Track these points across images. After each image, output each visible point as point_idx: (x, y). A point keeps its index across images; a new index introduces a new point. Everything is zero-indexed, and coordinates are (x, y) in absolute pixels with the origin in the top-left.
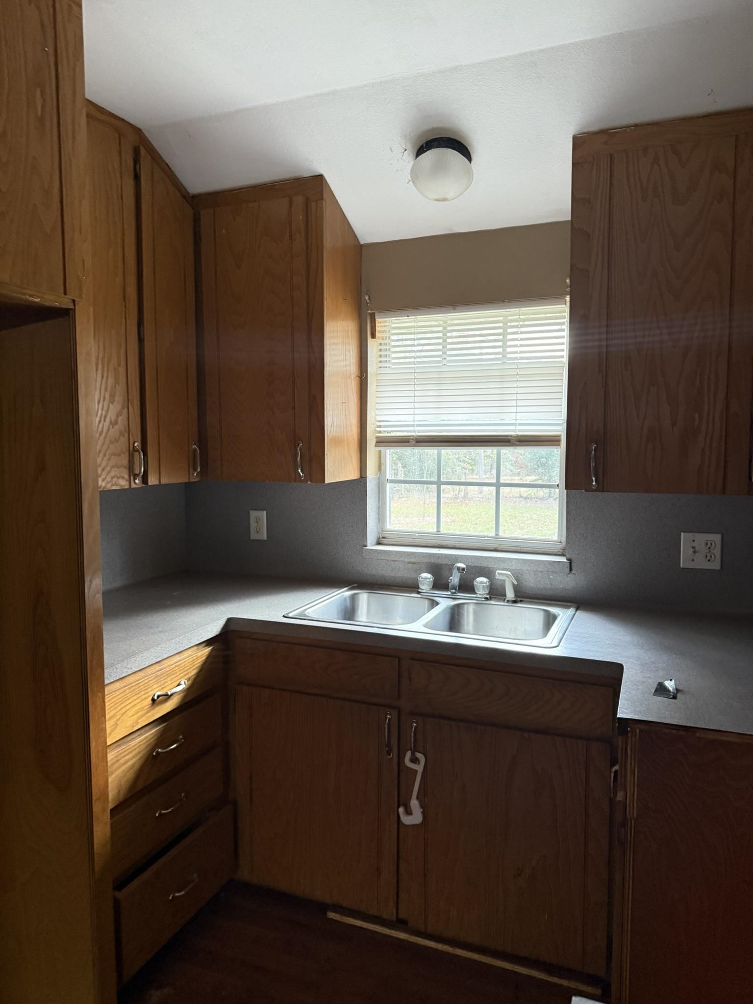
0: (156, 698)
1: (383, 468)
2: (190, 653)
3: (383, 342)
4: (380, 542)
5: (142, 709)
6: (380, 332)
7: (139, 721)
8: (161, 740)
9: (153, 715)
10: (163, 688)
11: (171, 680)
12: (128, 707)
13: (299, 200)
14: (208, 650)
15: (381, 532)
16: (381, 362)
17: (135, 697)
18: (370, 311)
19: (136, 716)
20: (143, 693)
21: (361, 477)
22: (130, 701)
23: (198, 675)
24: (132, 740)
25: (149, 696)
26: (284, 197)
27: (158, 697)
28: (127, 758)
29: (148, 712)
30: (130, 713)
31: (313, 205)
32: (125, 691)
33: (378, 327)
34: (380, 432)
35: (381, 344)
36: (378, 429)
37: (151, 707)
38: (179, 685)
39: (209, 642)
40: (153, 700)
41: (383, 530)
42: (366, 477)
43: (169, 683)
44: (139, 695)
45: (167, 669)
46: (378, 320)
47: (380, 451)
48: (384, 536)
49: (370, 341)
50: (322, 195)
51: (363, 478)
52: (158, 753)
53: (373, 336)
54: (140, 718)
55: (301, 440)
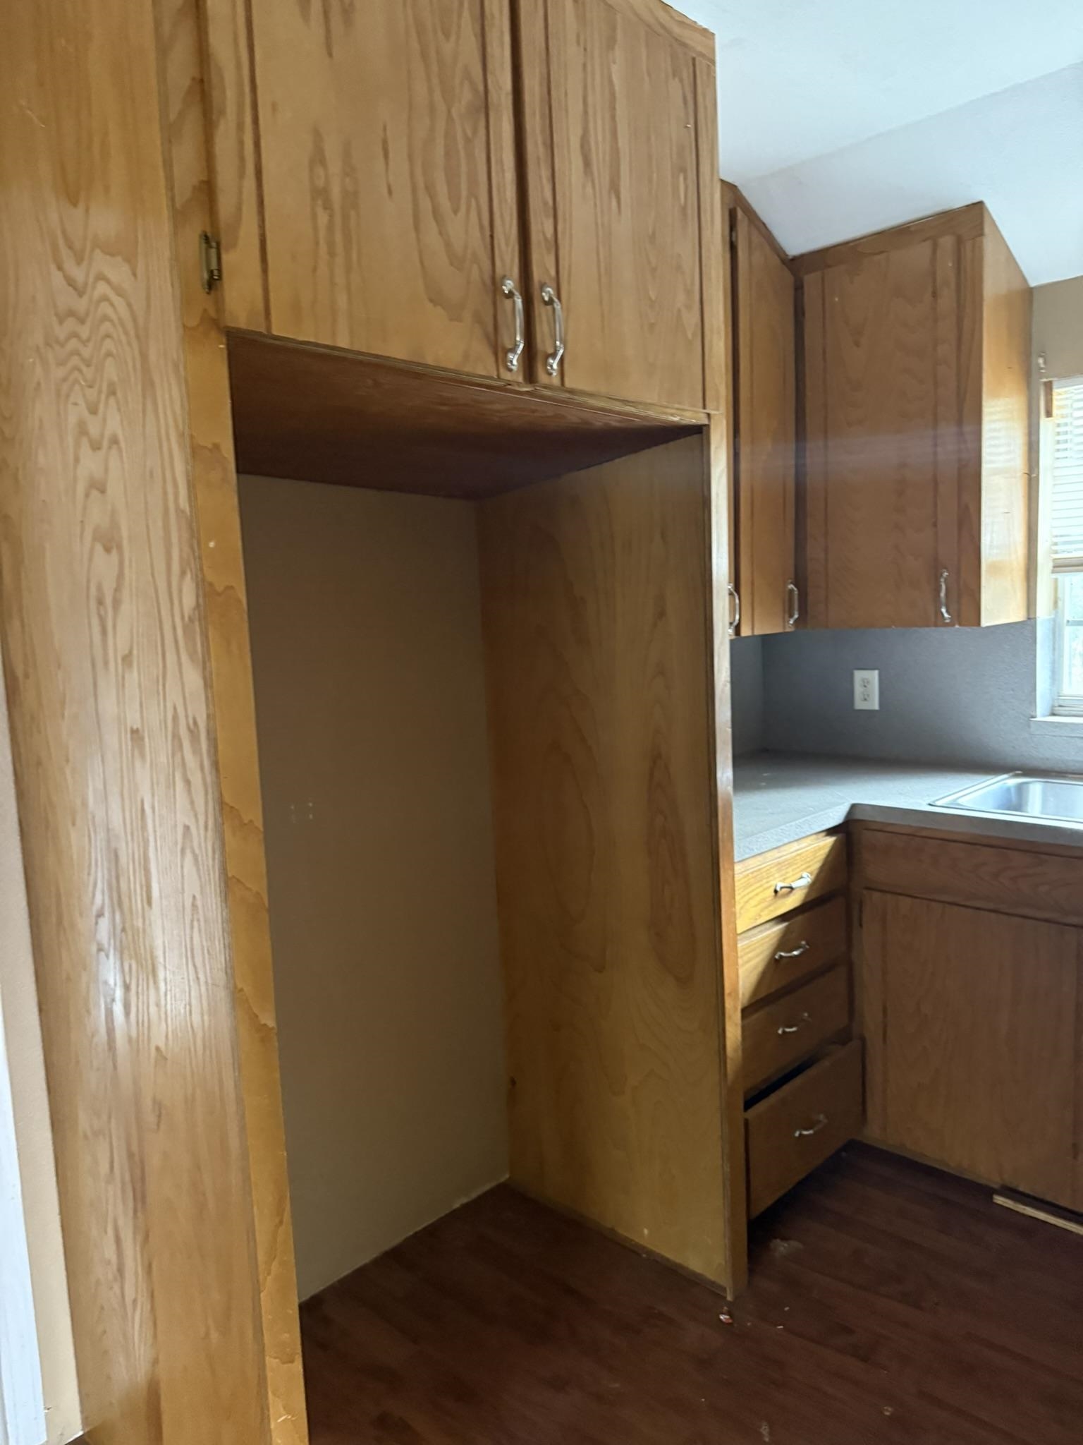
0: (778, 889)
1: (1060, 603)
2: (810, 842)
3: (1062, 421)
4: (1055, 712)
5: (764, 900)
6: (1060, 407)
7: (762, 914)
8: (784, 942)
9: (776, 909)
10: (784, 879)
11: (793, 870)
12: (751, 895)
13: (947, 242)
14: (830, 840)
15: (1056, 697)
16: (1058, 450)
17: (758, 885)
18: (1045, 380)
19: (759, 907)
20: (765, 881)
21: (1029, 619)
22: (753, 888)
23: (822, 869)
24: (754, 935)
25: (770, 887)
26: (924, 241)
27: (782, 888)
28: (750, 955)
29: (770, 906)
30: (753, 902)
31: (969, 245)
32: (748, 875)
33: (1057, 400)
34: (1056, 552)
35: (1059, 425)
36: (1055, 548)
37: (772, 900)
38: (802, 877)
39: (830, 832)
40: (776, 892)
41: (1061, 694)
42: (1035, 618)
43: (791, 873)
44: (761, 883)
45: (788, 856)
46: (1056, 391)
47: (1056, 580)
48: (1062, 703)
49: (1044, 423)
50: (982, 229)
51: (1031, 620)
52: (781, 957)
53: (1049, 414)
54: (762, 910)
55: (946, 568)
